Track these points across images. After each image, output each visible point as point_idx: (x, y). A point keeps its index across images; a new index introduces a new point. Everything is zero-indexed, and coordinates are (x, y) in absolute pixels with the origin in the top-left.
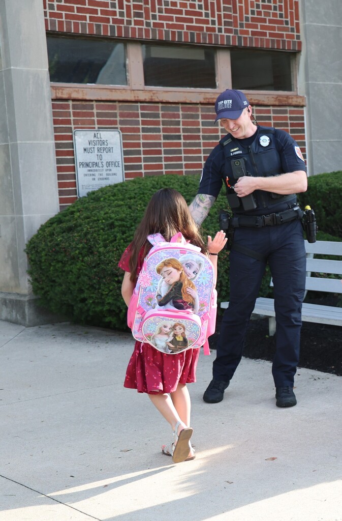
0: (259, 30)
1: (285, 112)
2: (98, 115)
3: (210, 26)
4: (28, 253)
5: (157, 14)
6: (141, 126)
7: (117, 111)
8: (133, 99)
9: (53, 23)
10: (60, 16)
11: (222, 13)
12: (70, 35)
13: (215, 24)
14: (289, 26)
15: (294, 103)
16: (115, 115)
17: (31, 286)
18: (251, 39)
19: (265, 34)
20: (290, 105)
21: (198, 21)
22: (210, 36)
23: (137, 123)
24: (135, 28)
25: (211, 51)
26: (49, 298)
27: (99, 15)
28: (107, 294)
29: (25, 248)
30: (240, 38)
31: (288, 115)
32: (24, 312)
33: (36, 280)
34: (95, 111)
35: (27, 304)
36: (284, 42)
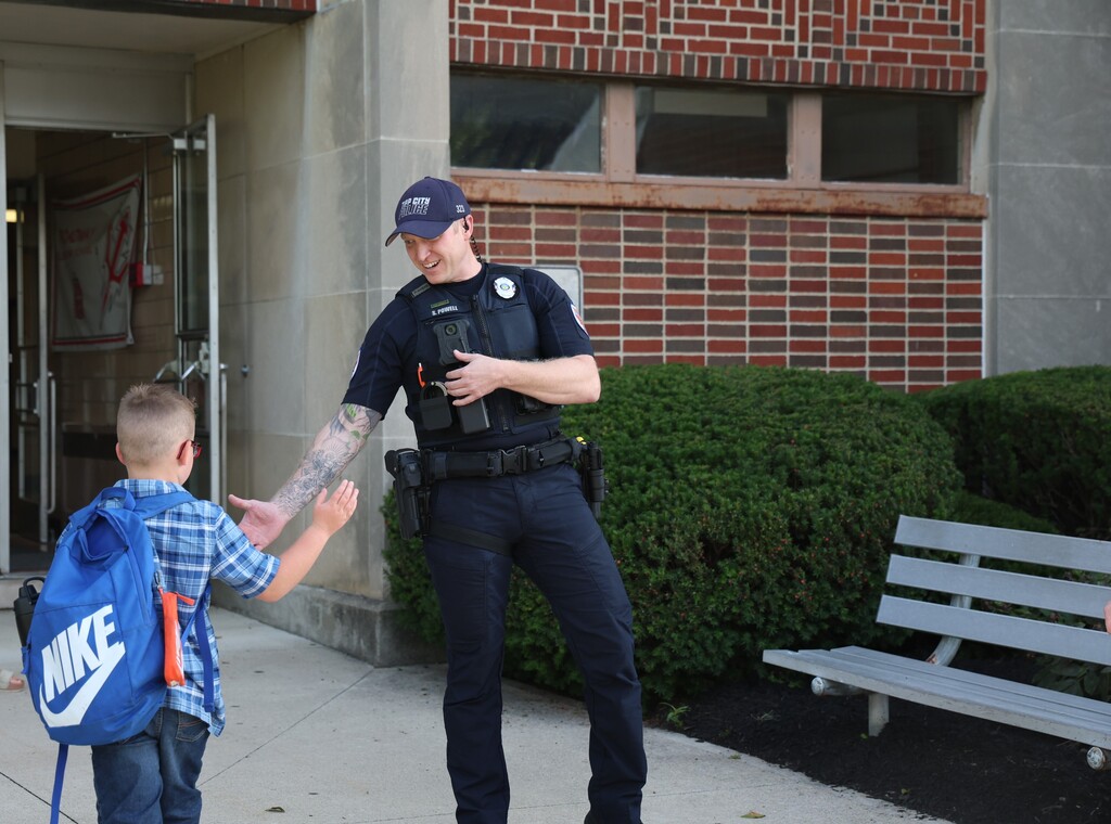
0: (890, 49)
1: (938, 231)
2: (540, 234)
3: (782, 42)
4: (386, 515)
5: (672, 20)
6: (622, 260)
7: (577, 228)
8: (609, 201)
9: (465, 46)
10: (479, 31)
11: (810, 14)
12: (496, 71)
13: (792, 39)
14: (961, 37)
15: (960, 211)
16: (571, 236)
17: (389, 583)
18: (870, 69)
19: (903, 57)
20: (950, 216)
21: (756, 33)
22: (781, 64)
23: (615, 252)
24: (625, 52)
25: (781, 97)
26: (419, 611)
27: (555, 27)
28: (530, 612)
29: (383, 504)
30: (845, 68)
31: (945, 238)
32: (372, 636)
33: (397, 571)
34: (533, 226)
35: (379, 619)
36: (945, 73)
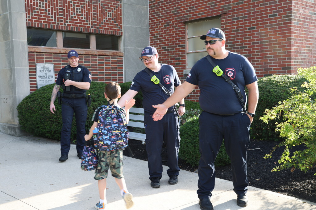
0: (107, 27)
1: (116, 58)
2: (46, 58)
3: (88, 25)
4: (18, 109)
5: (68, 20)
6: (61, 63)
7: (53, 57)
8: (59, 52)
9: (29, 23)
10: (32, 21)
11: (93, 21)
12: (36, 28)
13: (90, 25)
14: (118, 26)
15: (119, 55)
16: (52, 58)
17: (19, 122)
18: (103, 31)
19: (109, 29)
20: (118, 56)
21: (84, 24)
22: (88, 29)
23: (60, 61)
24: (60, 26)
25: (88, 35)
26: (25, 126)
27: (47, 21)
28: (47, 125)
29: (17, 107)
30: (99, 30)
31: (117, 60)
32: (16, 131)
33: (20, 119)
34: (44, 57)
35: (17, 128)
36: (116, 32)
